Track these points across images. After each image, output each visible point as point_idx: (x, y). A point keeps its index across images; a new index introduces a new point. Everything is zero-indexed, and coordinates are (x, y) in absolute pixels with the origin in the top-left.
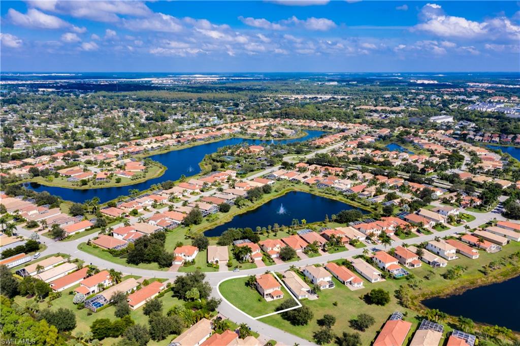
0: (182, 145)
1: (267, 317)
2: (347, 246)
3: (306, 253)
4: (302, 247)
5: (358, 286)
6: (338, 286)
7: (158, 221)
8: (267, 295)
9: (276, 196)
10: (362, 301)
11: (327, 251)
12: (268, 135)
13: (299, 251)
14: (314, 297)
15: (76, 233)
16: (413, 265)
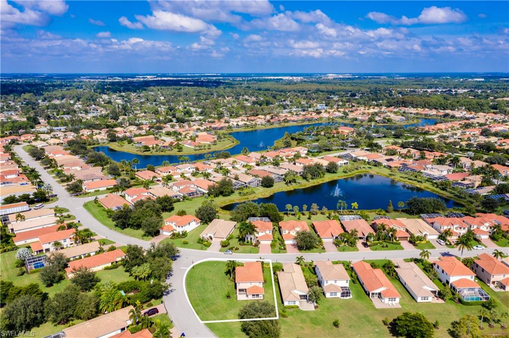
0: (271, 125)
1: (221, 323)
2: (404, 244)
3: (337, 244)
4: (333, 236)
5: (390, 302)
6: (358, 297)
7: (181, 188)
8: (240, 290)
9: (341, 177)
10: (386, 329)
11: (368, 246)
12: (370, 120)
13: (327, 241)
14: (309, 307)
15: (96, 191)
16: (503, 287)
